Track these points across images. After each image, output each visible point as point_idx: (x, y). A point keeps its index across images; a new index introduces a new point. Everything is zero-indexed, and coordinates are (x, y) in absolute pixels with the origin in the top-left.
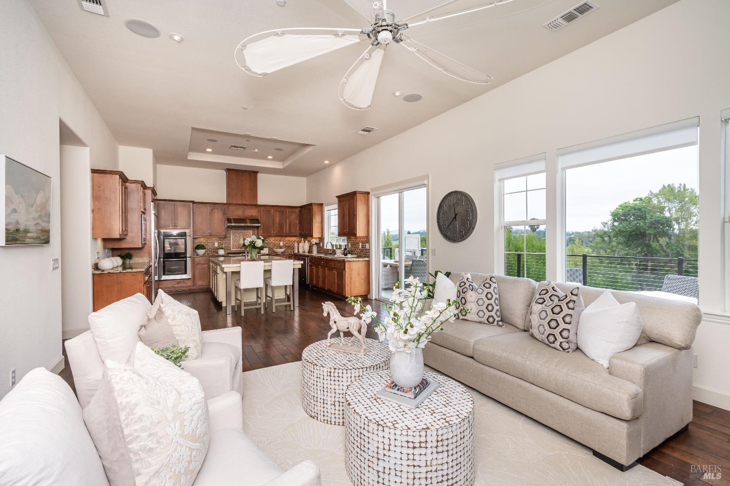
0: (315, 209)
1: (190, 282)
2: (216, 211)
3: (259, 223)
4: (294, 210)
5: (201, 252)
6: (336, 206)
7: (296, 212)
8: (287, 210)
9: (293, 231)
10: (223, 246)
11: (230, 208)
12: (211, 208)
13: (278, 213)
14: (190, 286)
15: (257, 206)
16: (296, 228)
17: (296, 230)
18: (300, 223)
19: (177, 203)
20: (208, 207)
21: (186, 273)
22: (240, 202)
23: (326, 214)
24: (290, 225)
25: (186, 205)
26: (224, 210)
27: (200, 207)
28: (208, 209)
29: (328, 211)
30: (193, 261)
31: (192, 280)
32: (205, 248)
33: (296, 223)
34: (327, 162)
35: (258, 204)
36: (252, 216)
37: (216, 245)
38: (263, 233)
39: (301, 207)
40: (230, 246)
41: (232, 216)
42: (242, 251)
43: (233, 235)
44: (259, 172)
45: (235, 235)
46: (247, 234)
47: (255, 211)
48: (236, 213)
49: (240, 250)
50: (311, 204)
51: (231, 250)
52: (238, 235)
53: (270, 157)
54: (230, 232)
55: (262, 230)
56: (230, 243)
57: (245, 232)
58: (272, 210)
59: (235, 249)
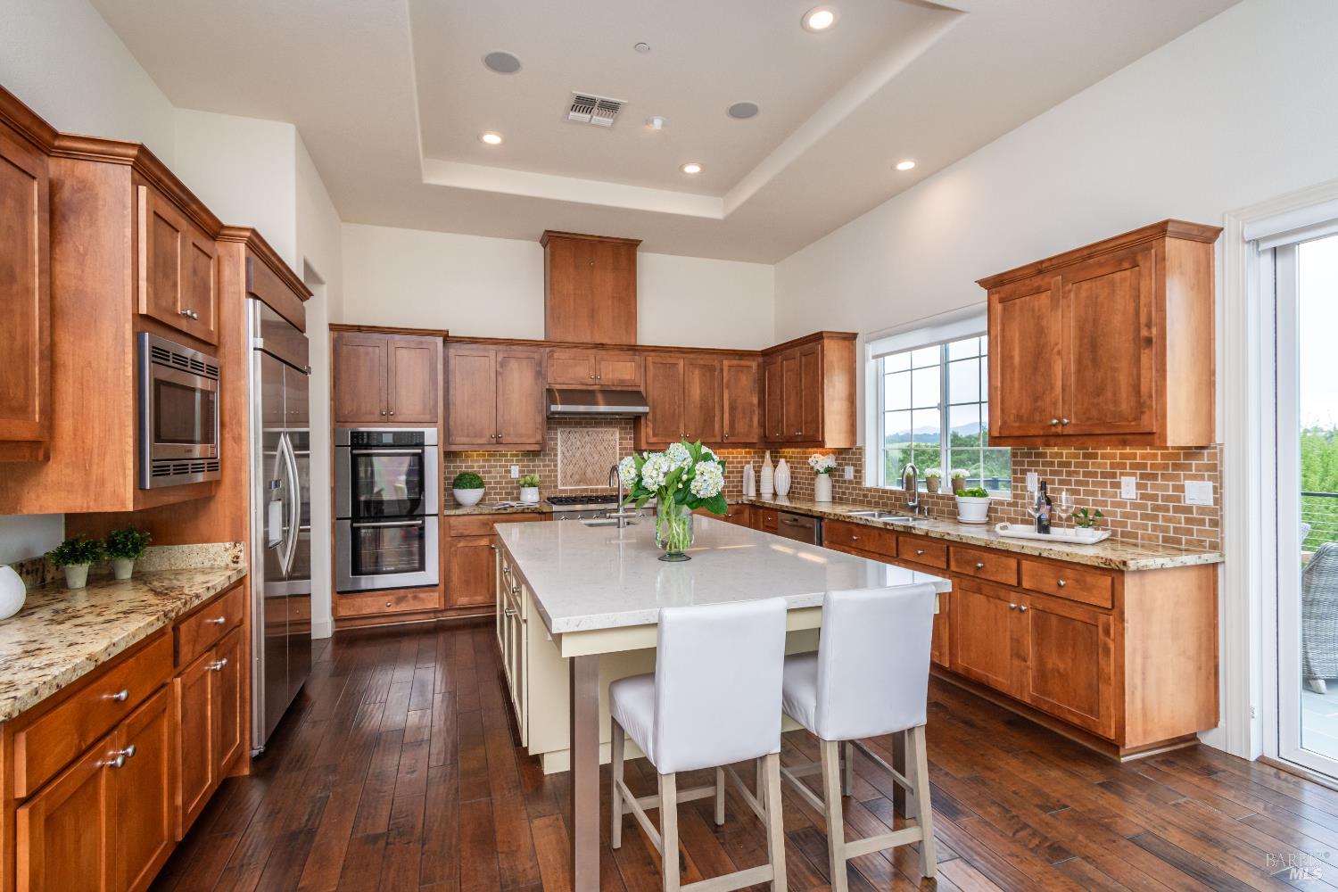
0: (832, 351)
1: (437, 595)
2: (514, 364)
3: (644, 403)
4: (743, 363)
5: (469, 496)
6: (982, 324)
7: (750, 367)
8: (726, 363)
9: (741, 427)
10: (537, 478)
11: (556, 355)
12: (500, 359)
13: (697, 372)
14: (435, 611)
15: (634, 349)
16: (751, 420)
17: (751, 426)
18: (761, 403)
19: (397, 337)
20: (492, 354)
21: (422, 567)
22: (586, 337)
23: (869, 369)
24: (733, 409)
25: (421, 343)
26: (540, 364)
27: (466, 353)
28: (492, 356)
29: (875, 357)
30: (444, 528)
31: (442, 586)
32: (481, 485)
33: (752, 405)
34: (906, 166)
35: (639, 343)
36: (622, 382)
37: (515, 472)
38: (654, 435)
39: (768, 354)
40: (556, 476)
41: (559, 380)
42: (592, 490)
43: (565, 442)
44: (640, 241)
45: (569, 443)
46: (605, 438)
47: (631, 366)
48: (576, 371)
49: (586, 490)
50: (818, 337)
51: (559, 488)
52: (578, 443)
53: (692, 169)
54: (556, 434)
55: (650, 425)
56: (556, 466)
57: (598, 432)
58: (681, 363)
59: (570, 484)
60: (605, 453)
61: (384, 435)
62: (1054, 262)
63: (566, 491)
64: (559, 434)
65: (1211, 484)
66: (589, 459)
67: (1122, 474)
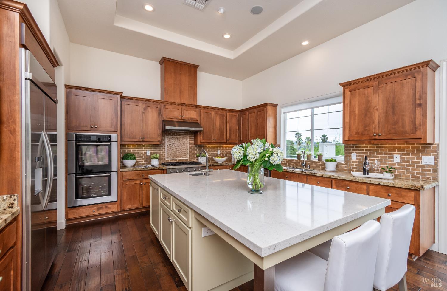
0: (270, 110)
1: (117, 205)
2: (149, 109)
3: (201, 127)
4: (234, 114)
5: (130, 163)
6: (341, 99)
7: (236, 116)
8: (228, 114)
9: (233, 137)
10: (158, 155)
11: (166, 107)
12: (144, 107)
13: (218, 117)
14: (115, 213)
15: (196, 107)
16: (236, 134)
17: (236, 137)
18: (239, 129)
19: (99, 93)
20: (140, 105)
21: (110, 194)
22: (178, 101)
24: (230, 130)
25: (110, 97)
26: (160, 110)
27: (129, 103)
28: (140, 107)
29: (284, 113)
30: (120, 177)
31: (119, 202)
32: (135, 158)
33: (236, 129)
34: (305, 43)
35: (198, 104)
36: (192, 119)
37: (148, 153)
38: (203, 139)
39: (241, 111)
40: (165, 155)
41: (168, 117)
42: (178, 160)
43: (168, 142)
44: (199, 66)
45: (170, 142)
46: (183, 140)
47: (195, 113)
48: (175, 114)
49: (176, 160)
50: (266, 105)
51: (166, 159)
52: (173, 142)
53: (227, 36)
54: (165, 138)
55: (202, 136)
56: (165, 150)
57: (181, 137)
58: (213, 113)
59: (170, 158)
60: (184, 146)
61: (92, 136)
62: (375, 76)
63: (168, 160)
64: (166, 138)
65: (433, 157)
66: (178, 148)
67: (393, 154)
